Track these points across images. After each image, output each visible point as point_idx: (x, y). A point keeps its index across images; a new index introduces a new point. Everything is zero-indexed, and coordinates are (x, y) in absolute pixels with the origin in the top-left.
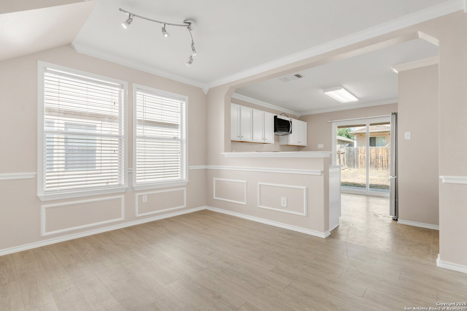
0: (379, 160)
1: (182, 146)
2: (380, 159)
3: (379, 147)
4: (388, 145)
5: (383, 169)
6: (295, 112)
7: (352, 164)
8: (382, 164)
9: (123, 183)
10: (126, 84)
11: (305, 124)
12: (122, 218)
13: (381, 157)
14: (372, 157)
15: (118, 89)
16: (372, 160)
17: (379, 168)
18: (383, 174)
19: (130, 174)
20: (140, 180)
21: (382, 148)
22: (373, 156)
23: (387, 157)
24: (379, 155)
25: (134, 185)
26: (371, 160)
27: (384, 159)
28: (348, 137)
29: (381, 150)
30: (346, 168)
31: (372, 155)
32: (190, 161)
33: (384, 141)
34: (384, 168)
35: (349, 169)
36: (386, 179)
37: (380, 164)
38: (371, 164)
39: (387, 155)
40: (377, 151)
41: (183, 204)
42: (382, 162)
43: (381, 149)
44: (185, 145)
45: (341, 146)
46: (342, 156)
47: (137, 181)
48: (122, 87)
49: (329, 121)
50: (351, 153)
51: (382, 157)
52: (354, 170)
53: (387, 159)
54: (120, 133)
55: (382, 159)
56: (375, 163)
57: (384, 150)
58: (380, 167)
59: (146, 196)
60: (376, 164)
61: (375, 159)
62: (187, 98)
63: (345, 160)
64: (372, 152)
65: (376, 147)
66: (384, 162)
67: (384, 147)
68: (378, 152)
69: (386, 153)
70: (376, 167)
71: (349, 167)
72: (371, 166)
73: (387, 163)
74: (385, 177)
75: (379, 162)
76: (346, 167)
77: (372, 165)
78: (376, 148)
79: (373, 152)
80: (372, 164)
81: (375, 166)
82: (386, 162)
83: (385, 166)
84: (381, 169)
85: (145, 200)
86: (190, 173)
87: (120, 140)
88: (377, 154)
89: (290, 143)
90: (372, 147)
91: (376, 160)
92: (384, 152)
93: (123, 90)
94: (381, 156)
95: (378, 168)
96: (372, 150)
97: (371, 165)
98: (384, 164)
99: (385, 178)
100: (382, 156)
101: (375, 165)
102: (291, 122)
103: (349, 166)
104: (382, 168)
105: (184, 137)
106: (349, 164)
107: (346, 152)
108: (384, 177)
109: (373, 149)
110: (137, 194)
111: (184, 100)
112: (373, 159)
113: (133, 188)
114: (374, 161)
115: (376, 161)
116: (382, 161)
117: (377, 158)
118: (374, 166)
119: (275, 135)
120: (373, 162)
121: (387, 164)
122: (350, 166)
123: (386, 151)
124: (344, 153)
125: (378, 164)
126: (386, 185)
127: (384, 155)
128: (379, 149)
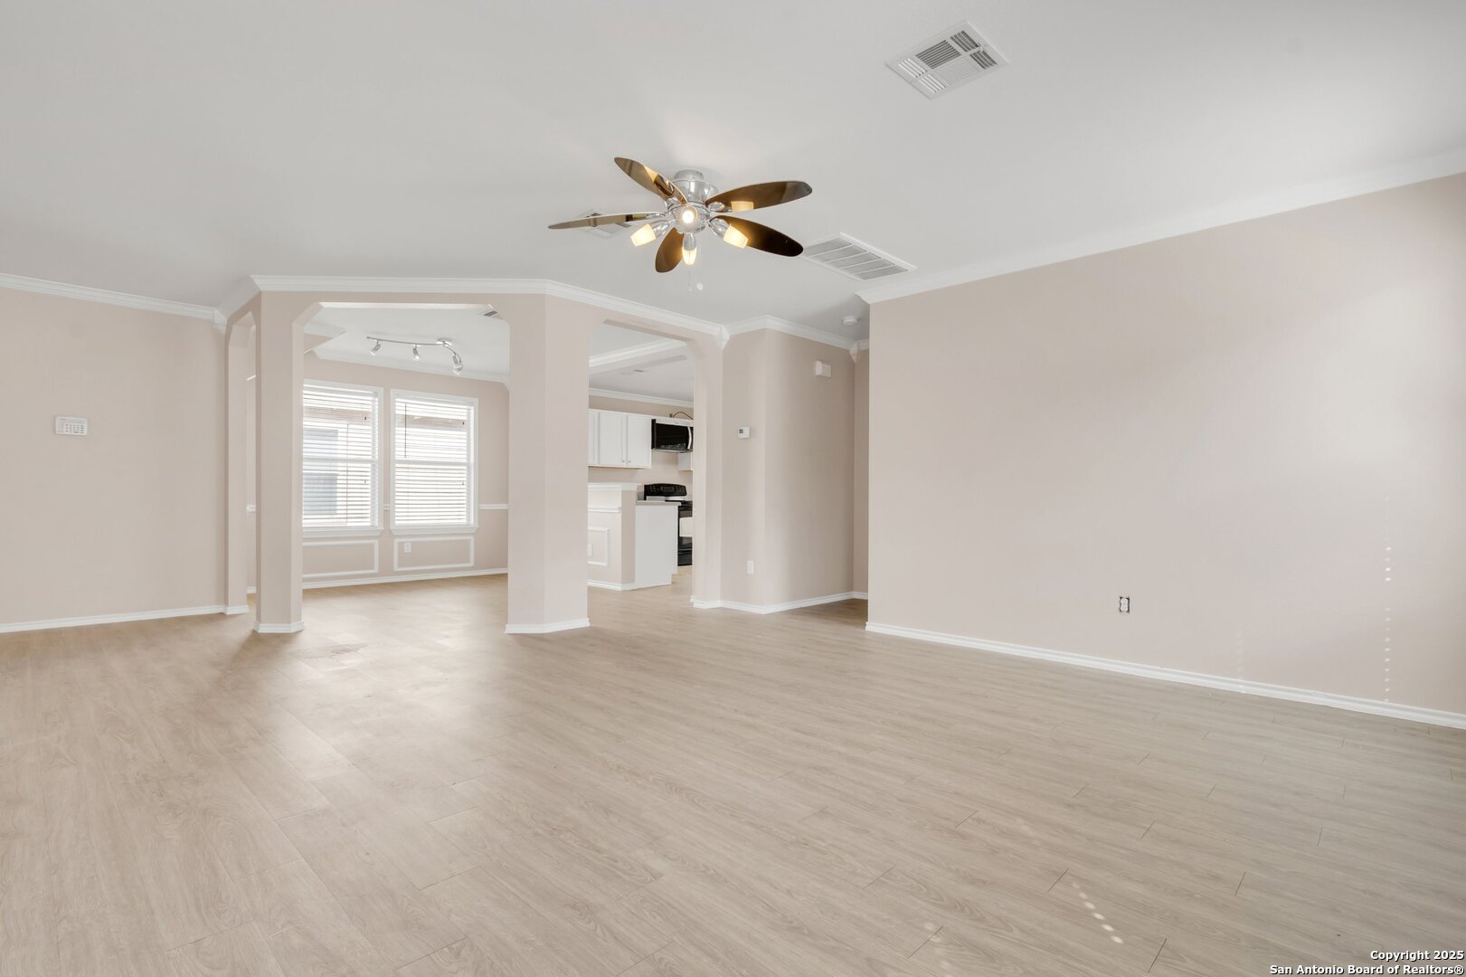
1: (469, 474)
9: (377, 524)
10: (381, 390)
12: (376, 570)
15: (370, 398)
19: (387, 515)
20: (401, 519)
25: (391, 528)
32: (482, 496)
41: (468, 561)
44: (472, 471)
47: (397, 522)
48: (376, 395)
54: (374, 457)
59: (410, 544)
62: (476, 401)
85: (408, 549)
86: (481, 514)
87: (373, 466)
93: (377, 399)
105: (472, 461)
110: (397, 541)
111: (471, 404)
113: (390, 531)
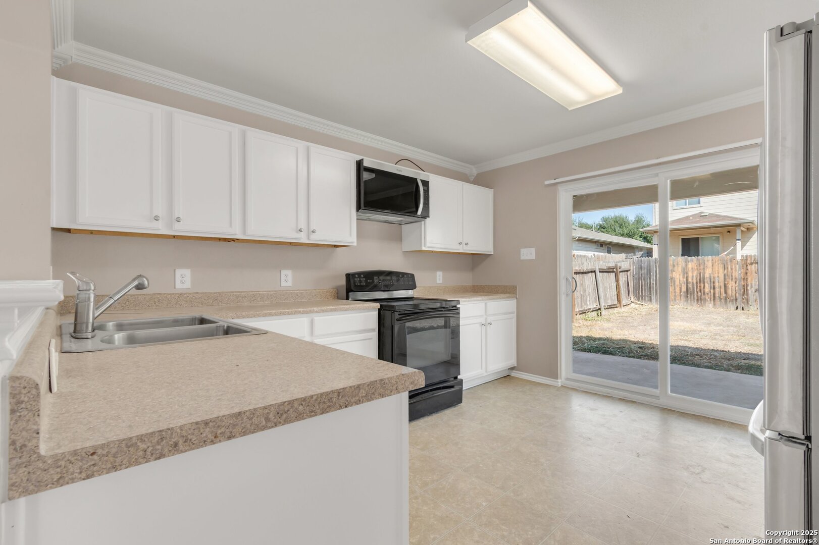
0: (706, 285)
2: (709, 282)
3: (706, 258)
4: (725, 253)
5: (714, 304)
6: (463, 164)
7: (646, 293)
8: (714, 294)
11: (488, 193)
13: (710, 279)
14: (690, 280)
16: (690, 286)
17: (707, 303)
18: (716, 317)
21: (713, 260)
22: (693, 277)
23: (725, 279)
24: (707, 275)
26: (687, 286)
27: (717, 284)
28: (646, 239)
29: (710, 264)
30: (632, 302)
31: (690, 274)
33: (716, 245)
34: (718, 302)
35: (639, 304)
36: (724, 331)
37: (708, 294)
38: (687, 294)
39: (725, 275)
40: (702, 267)
42: (712, 291)
43: (710, 262)
45: (626, 256)
46: (623, 278)
49: (547, 182)
50: (643, 272)
51: (712, 278)
52: (650, 306)
53: (725, 284)
55: (714, 283)
56: (697, 293)
57: (716, 264)
58: (709, 300)
60: (699, 293)
61: (697, 283)
63: (631, 284)
64: (690, 269)
65: (700, 257)
66: (717, 290)
67: (716, 258)
68: (704, 269)
69: (721, 270)
70: (699, 301)
71: (638, 300)
72: (689, 297)
73: (726, 292)
74: (721, 325)
75: (707, 290)
76: (632, 299)
77: (691, 296)
78: (698, 260)
79: (692, 269)
80: (691, 294)
81: (696, 298)
82: (723, 290)
83: (720, 299)
84: (711, 305)
88: (702, 271)
89: (428, 244)
90: (690, 258)
91: (698, 285)
92: (717, 269)
94: (710, 276)
95: (705, 303)
96: (690, 263)
97: (687, 297)
98: (717, 295)
99: (721, 327)
100: (712, 276)
101: (697, 296)
102: (426, 184)
103: (639, 297)
104: (712, 302)
106: (639, 293)
107: (632, 268)
108: (719, 325)
109: (693, 261)
112: (693, 283)
114: (695, 287)
115: (700, 286)
116: (714, 288)
117: (701, 280)
118: (694, 298)
119: (357, 219)
120: (691, 289)
121: (724, 295)
122: (642, 298)
123: (721, 266)
124: (627, 271)
125: (704, 293)
126: (723, 351)
127: (716, 275)
128: (706, 263)
